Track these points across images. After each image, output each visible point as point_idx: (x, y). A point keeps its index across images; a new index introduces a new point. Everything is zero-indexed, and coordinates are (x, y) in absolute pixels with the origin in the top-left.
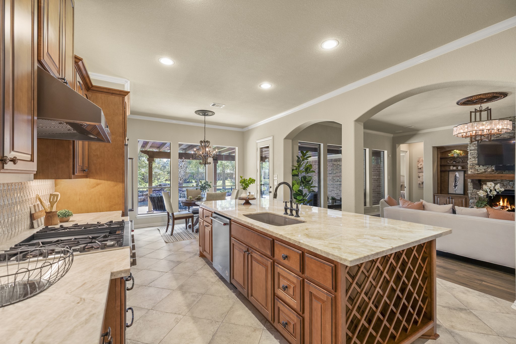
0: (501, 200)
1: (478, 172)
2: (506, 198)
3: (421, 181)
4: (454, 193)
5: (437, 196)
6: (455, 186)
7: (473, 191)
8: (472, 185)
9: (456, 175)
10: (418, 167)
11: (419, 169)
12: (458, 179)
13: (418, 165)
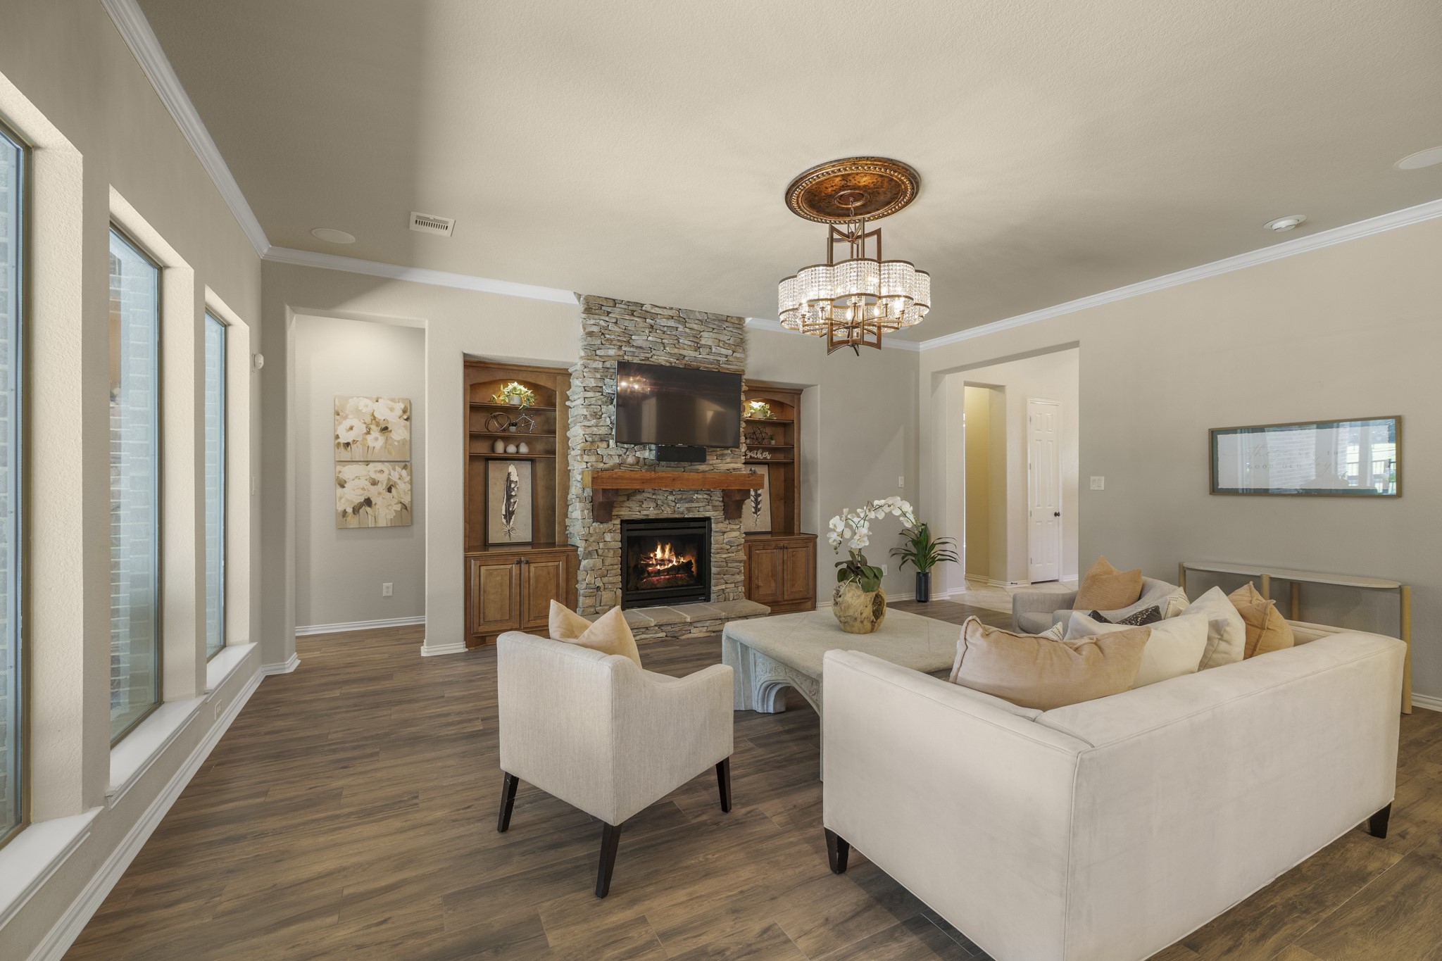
0: (659, 547)
1: (605, 464)
2: (667, 544)
3: (352, 502)
4: (506, 540)
5: (476, 558)
6: (509, 515)
7: (591, 528)
8: (588, 509)
9: (509, 474)
10: (337, 437)
11: (342, 449)
12: (516, 489)
13: (335, 430)
